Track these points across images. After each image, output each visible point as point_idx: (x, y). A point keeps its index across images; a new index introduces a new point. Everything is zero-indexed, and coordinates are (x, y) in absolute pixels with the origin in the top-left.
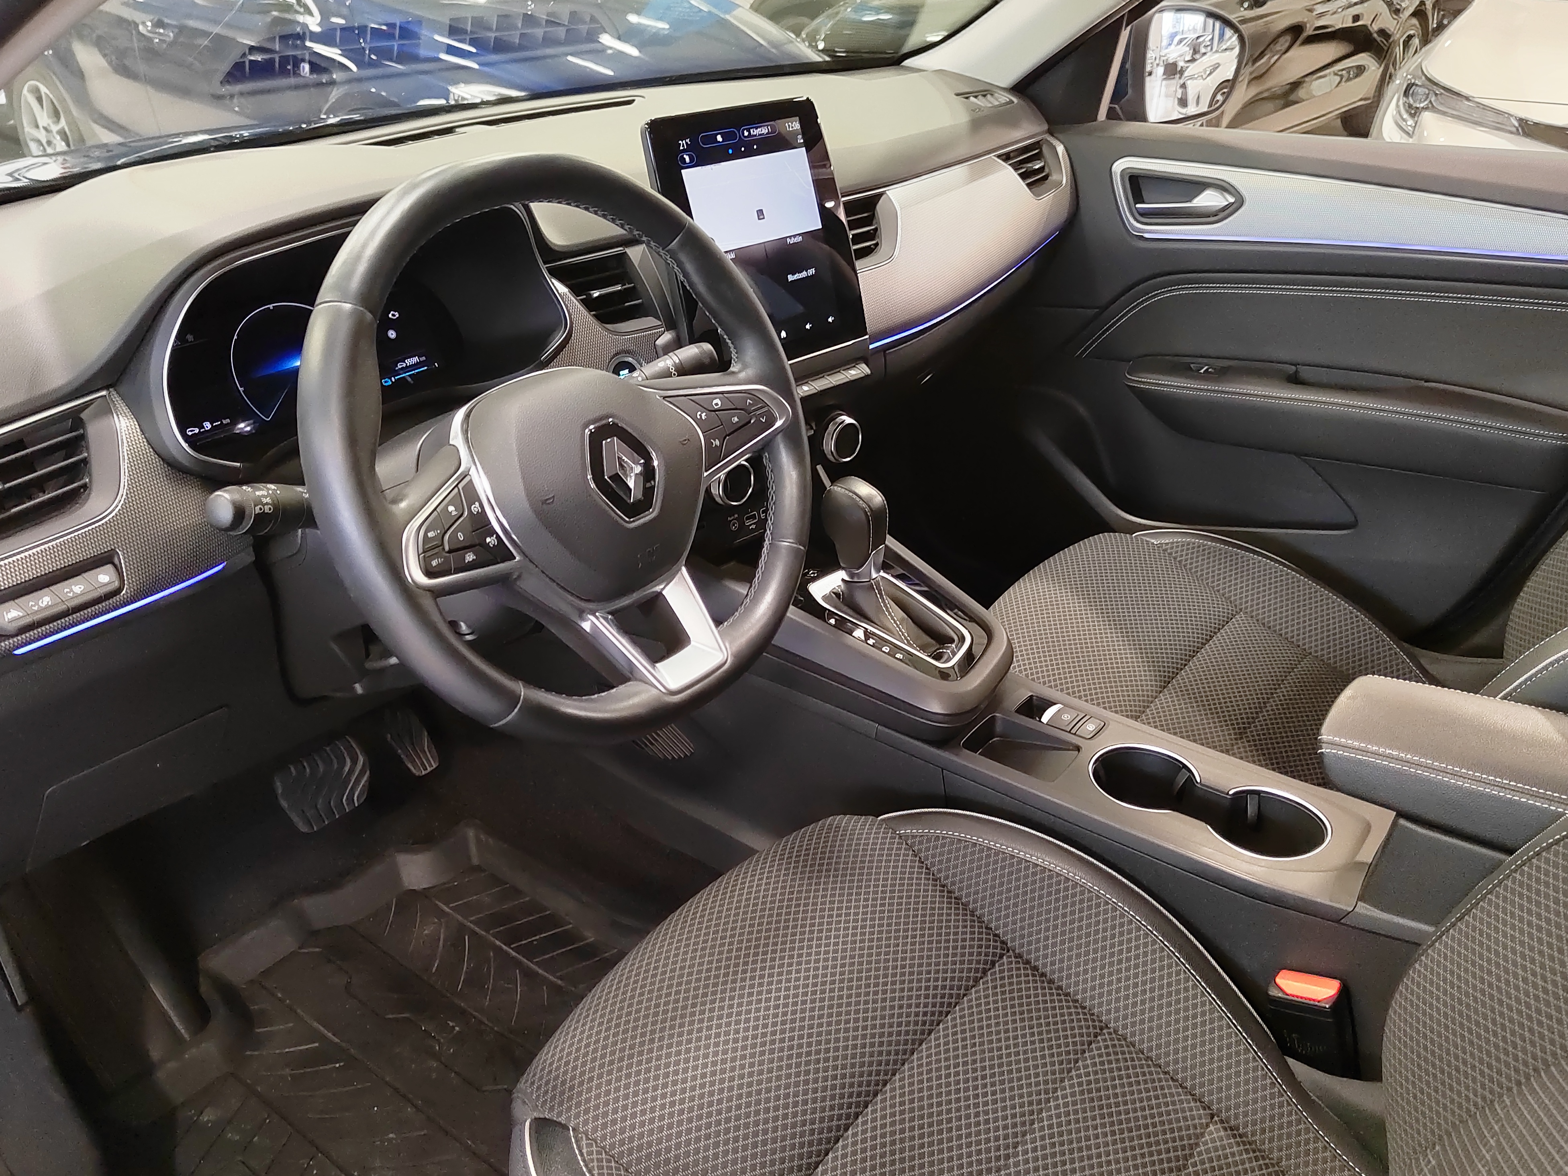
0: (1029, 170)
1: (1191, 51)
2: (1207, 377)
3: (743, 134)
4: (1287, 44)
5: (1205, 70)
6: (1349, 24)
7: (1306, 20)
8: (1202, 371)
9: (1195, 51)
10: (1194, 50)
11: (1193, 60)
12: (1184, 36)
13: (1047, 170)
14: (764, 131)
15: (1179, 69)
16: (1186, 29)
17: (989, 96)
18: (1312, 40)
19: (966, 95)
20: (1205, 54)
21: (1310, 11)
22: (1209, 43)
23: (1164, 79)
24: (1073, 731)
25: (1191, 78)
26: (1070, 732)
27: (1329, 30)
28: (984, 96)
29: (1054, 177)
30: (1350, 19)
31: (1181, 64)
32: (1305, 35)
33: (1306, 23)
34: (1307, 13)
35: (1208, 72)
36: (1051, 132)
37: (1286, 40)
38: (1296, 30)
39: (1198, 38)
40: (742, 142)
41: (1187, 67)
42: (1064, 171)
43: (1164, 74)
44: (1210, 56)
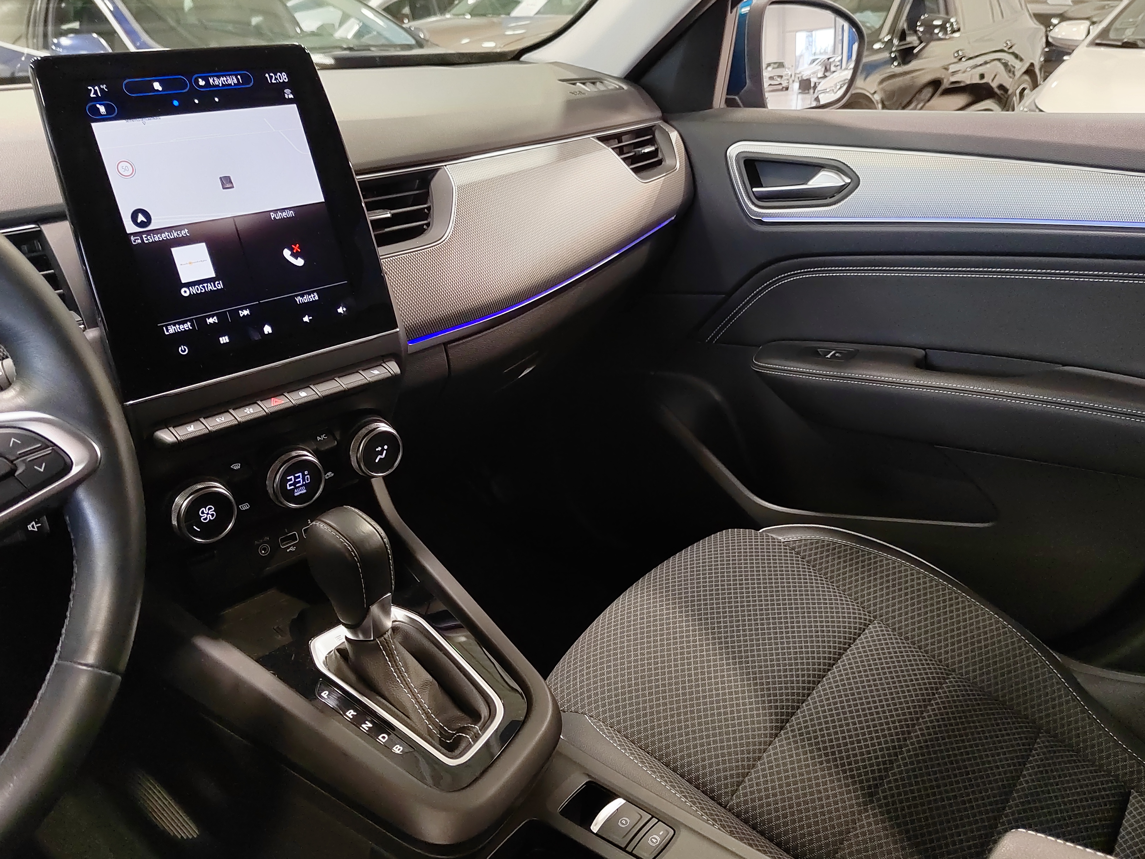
0: (638, 154)
1: (823, 69)
2: (834, 362)
3: (197, 82)
4: (929, 95)
5: (836, 85)
6: (976, 80)
7: (943, 76)
8: (829, 356)
9: (826, 70)
10: (826, 68)
11: (825, 77)
12: (816, 57)
13: (660, 156)
14: (232, 80)
15: (812, 85)
16: (818, 51)
17: (598, 84)
18: (948, 92)
19: (572, 82)
20: (834, 72)
21: (947, 69)
22: (838, 63)
23: (800, 93)
24: (629, 849)
25: (824, 91)
26: (624, 849)
27: (962, 85)
28: (594, 83)
29: (668, 162)
30: (978, 77)
31: (813, 80)
32: (943, 87)
33: (943, 79)
34: (944, 70)
35: (838, 87)
36: (666, 121)
37: (929, 91)
38: (936, 84)
39: (829, 59)
40: (196, 92)
41: (819, 83)
42: (677, 157)
43: (800, 88)
44: (840, 73)
